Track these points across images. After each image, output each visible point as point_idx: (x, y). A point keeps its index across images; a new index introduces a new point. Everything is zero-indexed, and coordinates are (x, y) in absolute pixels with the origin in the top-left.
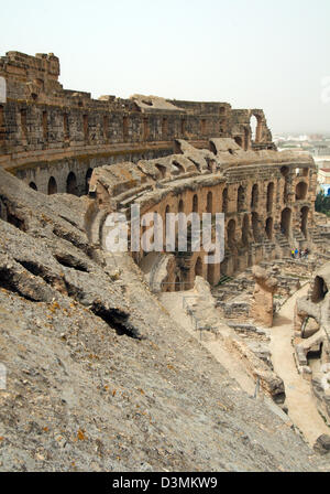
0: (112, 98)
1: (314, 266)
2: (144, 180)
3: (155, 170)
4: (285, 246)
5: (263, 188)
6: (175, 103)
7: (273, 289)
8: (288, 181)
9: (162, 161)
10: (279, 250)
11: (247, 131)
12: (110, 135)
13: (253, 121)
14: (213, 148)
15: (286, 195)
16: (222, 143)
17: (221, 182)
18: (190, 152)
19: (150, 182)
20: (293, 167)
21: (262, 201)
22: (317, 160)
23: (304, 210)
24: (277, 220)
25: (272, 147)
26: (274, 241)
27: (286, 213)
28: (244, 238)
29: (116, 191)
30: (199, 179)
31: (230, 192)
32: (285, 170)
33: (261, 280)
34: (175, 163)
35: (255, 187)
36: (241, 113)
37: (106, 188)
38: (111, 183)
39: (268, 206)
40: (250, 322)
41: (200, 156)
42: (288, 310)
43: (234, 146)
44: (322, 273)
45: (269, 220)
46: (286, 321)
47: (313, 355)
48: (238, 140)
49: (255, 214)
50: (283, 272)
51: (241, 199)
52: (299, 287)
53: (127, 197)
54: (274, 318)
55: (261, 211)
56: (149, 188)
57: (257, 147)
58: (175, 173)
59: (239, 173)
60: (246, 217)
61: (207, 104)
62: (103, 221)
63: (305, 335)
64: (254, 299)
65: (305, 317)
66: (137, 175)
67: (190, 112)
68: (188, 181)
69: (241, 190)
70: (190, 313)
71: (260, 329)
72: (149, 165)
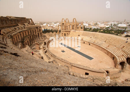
0: (2, 17)
1: (44, 41)
2: (12, 31)
3: (14, 29)
4: (39, 38)
5: (34, 30)
6: (15, 17)
7: (39, 45)
8: (38, 29)
9: (15, 27)
10: (38, 39)
11: (30, 22)
12: (3, 23)
13: (30, 20)
14: (24, 25)
15: (38, 31)
16: (26, 24)
17: (27, 30)
18: (20, 25)
19: (14, 31)
20: (38, 27)
21: (34, 32)
22: (41, 26)
23: (41, 33)
24: (37, 35)
25: (34, 24)
26: (37, 38)
27: (38, 34)
28: (33, 38)
29: (7, 33)
30: (23, 30)
31: (29, 31)
32: (37, 28)
33: (37, 44)
34: (18, 28)
35: (33, 30)
36: (28, 19)
37: (5, 33)
38: (6, 32)
39: (36, 33)
40: (36, 50)
41: (22, 26)
42: (41, 47)
43: (28, 24)
45: (36, 35)
47: (46, 52)
48: (28, 23)
49: (34, 34)
50: (40, 42)
51: (31, 32)
52: (42, 44)
53: (9, 34)
54: (40, 49)
55: (35, 34)
56: (14, 32)
57: (32, 24)
58: (18, 29)
59: (30, 29)
60: (32, 35)
61: (22, 18)
62: (6, 39)
63: (44, 50)
64: (36, 47)
65: (44, 47)
66: (11, 30)
67: (19, 19)
68: (21, 30)
69: (31, 31)
70: (27, 51)
71: (38, 51)
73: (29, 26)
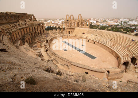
0: (1, 12)
1: (46, 38)
2: (12, 28)
3: (14, 26)
4: (42, 36)
5: (36, 27)
6: (16, 13)
7: (40, 42)
8: (40, 26)
9: (15, 24)
10: (41, 37)
11: (32, 18)
12: (2, 20)
13: (32, 16)
14: (26, 21)
15: (40, 28)
17: (28, 27)
18: (21, 22)
19: (13, 28)
20: (40, 24)
21: (36, 30)
22: (44, 23)
23: (43, 30)
24: (39, 32)
25: (36, 21)
26: (40, 35)
27: (41, 31)
29: (6, 30)
30: (24, 27)
31: (30, 28)
32: (39, 24)
33: (38, 42)
34: (18, 24)
35: (35, 27)
36: (30, 15)
37: (3, 30)
38: (4, 29)
39: (38, 30)
40: (37, 48)
41: (23, 23)
42: (43, 45)
43: (30, 21)
44: (47, 39)
45: (38, 32)
46: (43, 47)
47: (47, 50)
48: (30, 20)
49: (36, 32)
50: (42, 40)
51: (33, 30)
52: (44, 42)
53: (9, 31)
54: (41, 47)
55: (37, 31)
56: (13, 29)
57: (34, 21)
58: (18, 26)
59: (31, 25)
60: (34, 32)
61: (23, 13)
63: (46, 48)
64: (38, 44)
65: (45, 46)
66: (10, 27)
67: (20, 15)
68: (21, 27)
69: (32, 28)
70: (25, 48)
71: (39, 49)
72: (13, 25)
73: (31, 22)
